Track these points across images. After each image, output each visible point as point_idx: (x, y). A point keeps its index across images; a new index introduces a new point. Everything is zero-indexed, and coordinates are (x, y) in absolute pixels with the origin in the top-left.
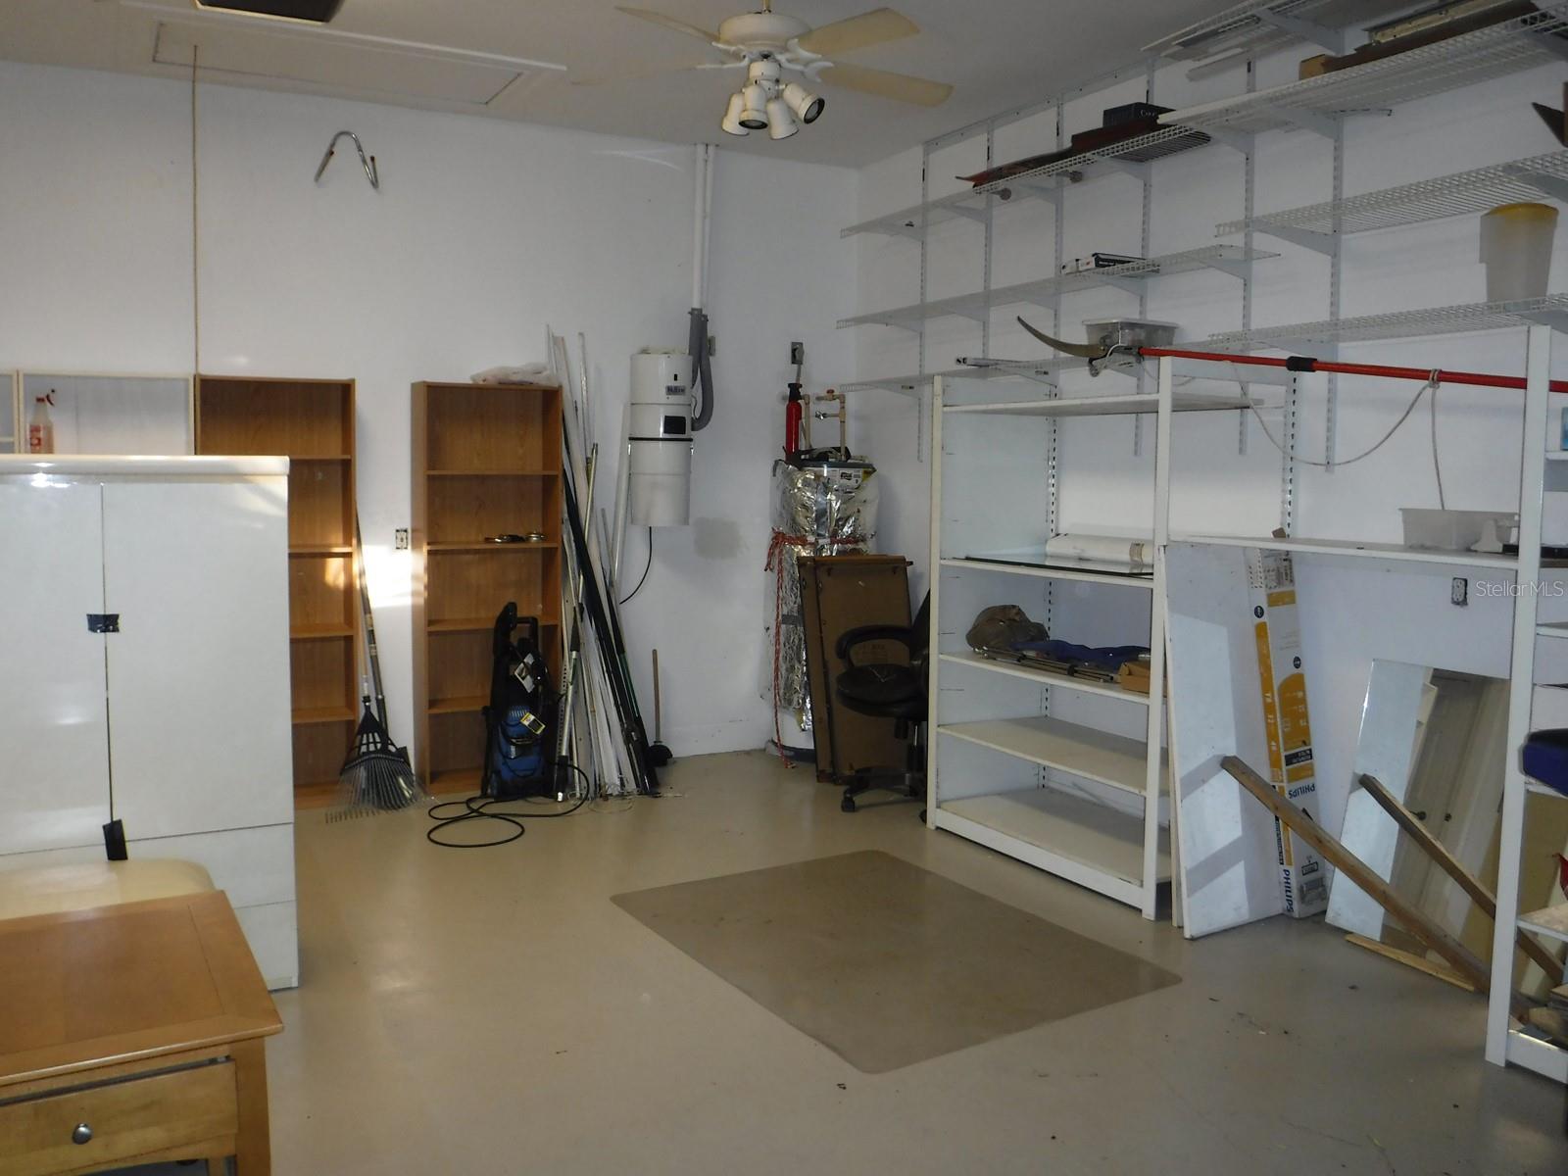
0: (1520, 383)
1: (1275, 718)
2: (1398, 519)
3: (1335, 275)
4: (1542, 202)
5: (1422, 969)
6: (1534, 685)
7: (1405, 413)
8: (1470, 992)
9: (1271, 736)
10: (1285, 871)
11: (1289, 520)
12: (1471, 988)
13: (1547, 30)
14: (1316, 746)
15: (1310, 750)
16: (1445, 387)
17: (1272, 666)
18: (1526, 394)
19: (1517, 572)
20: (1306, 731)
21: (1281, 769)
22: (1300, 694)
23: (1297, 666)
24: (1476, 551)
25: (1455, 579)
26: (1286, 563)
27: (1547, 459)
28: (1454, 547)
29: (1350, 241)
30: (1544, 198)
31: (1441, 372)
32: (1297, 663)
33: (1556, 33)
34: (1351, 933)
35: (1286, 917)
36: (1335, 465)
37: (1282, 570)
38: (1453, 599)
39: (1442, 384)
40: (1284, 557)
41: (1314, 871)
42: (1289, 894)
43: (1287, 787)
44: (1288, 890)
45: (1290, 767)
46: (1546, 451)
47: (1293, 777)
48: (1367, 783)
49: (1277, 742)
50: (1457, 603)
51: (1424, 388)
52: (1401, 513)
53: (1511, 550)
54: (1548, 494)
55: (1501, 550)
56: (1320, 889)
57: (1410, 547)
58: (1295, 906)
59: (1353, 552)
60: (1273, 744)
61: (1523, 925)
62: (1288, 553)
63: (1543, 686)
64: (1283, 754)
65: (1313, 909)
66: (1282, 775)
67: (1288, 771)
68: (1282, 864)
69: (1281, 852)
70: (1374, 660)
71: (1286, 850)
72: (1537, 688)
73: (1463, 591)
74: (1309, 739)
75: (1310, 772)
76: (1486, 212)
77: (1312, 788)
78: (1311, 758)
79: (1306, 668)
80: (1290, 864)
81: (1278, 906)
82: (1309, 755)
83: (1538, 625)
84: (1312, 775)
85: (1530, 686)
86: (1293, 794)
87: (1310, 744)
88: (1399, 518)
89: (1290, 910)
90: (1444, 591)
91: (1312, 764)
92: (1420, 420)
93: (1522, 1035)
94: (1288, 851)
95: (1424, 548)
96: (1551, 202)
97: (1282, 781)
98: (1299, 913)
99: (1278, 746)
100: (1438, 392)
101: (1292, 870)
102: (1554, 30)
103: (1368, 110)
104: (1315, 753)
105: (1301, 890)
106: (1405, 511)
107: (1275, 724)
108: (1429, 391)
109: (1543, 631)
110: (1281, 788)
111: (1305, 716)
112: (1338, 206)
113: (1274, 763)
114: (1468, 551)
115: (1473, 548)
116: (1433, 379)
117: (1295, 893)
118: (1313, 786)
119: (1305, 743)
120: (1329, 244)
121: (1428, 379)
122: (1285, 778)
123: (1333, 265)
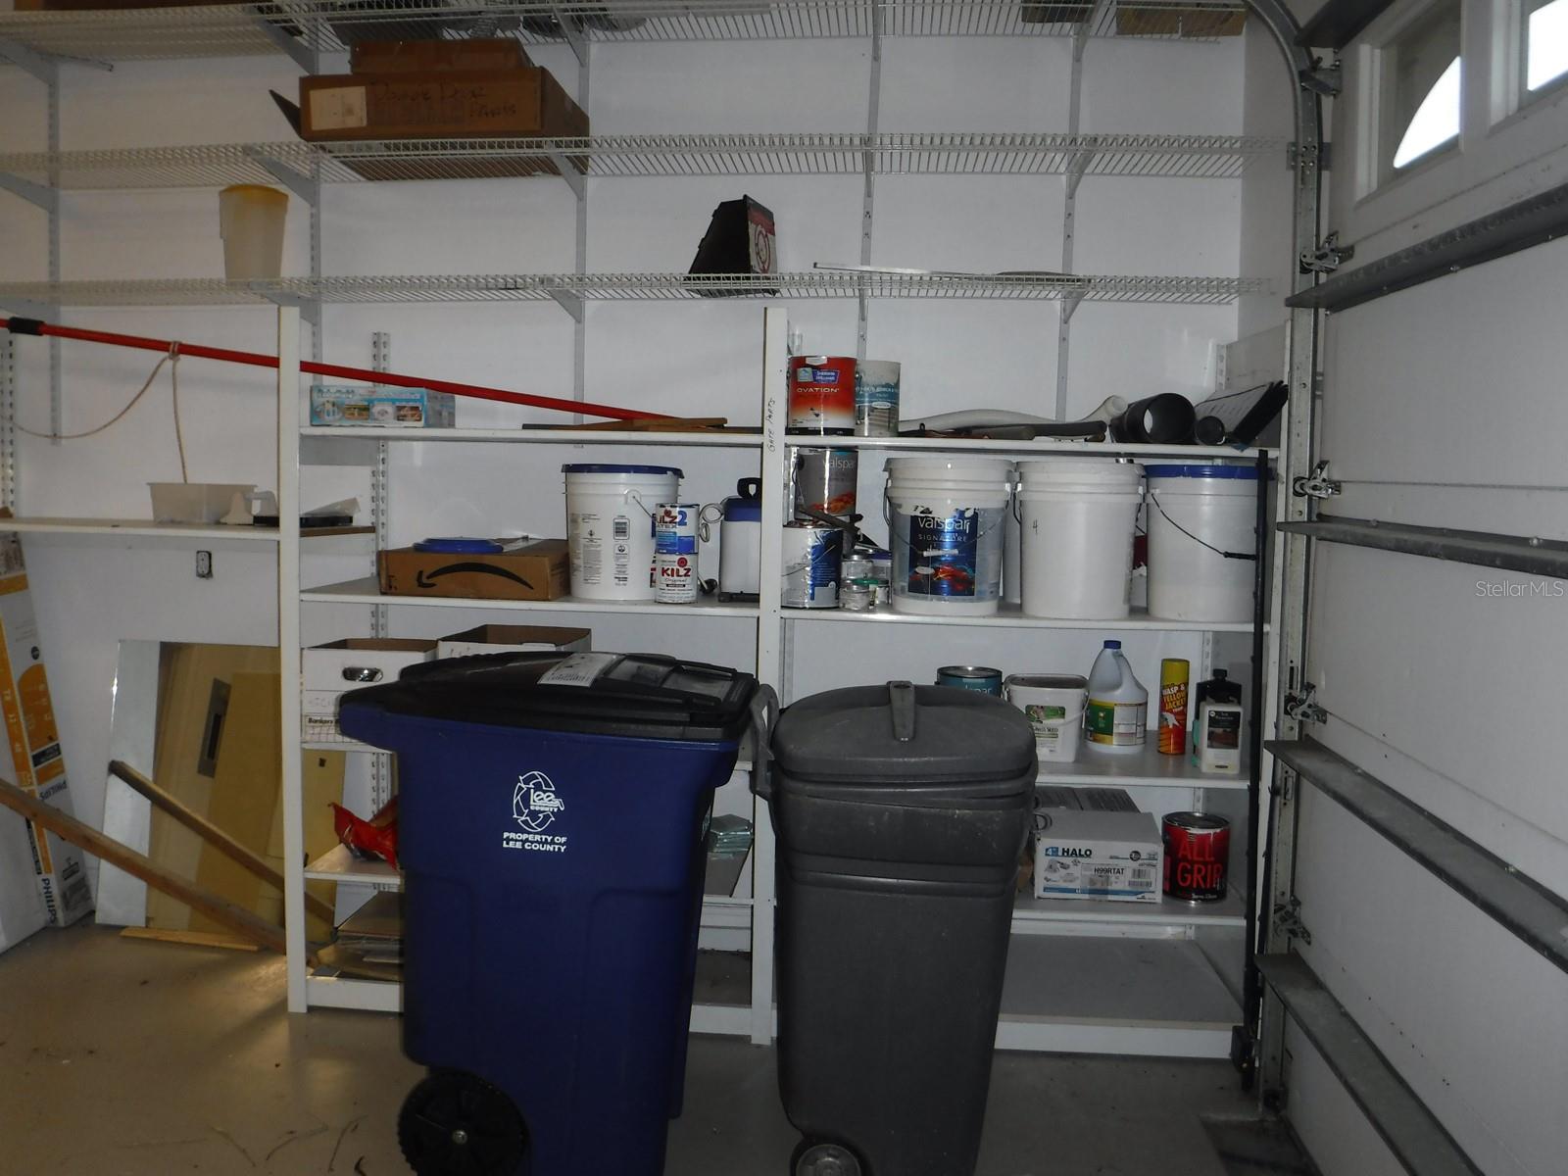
0: (273, 362)
1: (17, 717)
2: (146, 495)
3: (53, 232)
4: (274, 187)
5: (205, 943)
6: (302, 649)
7: (144, 385)
8: (254, 952)
9: (14, 738)
10: (44, 880)
11: (11, 498)
12: (255, 948)
13: (276, 22)
14: (64, 739)
15: (58, 745)
16: (185, 360)
17: (10, 660)
18: (279, 372)
19: (279, 542)
20: (51, 724)
21: (29, 771)
22: (41, 687)
23: (36, 657)
24: (226, 524)
25: (198, 552)
26: (14, 545)
27: (301, 435)
28: (204, 520)
29: (69, 198)
30: (277, 183)
31: (181, 345)
32: (35, 653)
33: (284, 28)
34: (123, 928)
35: (49, 930)
36: (60, 437)
37: (11, 553)
38: (197, 571)
39: (182, 356)
40: (13, 539)
41: (74, 872)
42: (51, 904)
43: (37, 790)
44: (49, 898)
45: (39, 767)
46: (300, 427)
47: (42, 778)
48: (117, 769)
49: (21, 741)
50: (202, 576)
51: (164, 360)
52: (148, 487)
53: (271, 522)
54: (304, 467)
55: (251, 522)
56: (83, 890)
57: (159, 523)
58: (60, 915)
59: (108, 530)
60: (17, 745)
61: (310, 876)
62: (15, 534)
63: (309, 648)
64: (30, 755)
65: (79, 913)
66: (31, 778)
67: (37, 772)
68: (39, 873)
69: (37, 862)
70: (120, 641)
71: (43, 859)
72: (305, 652)
73: (207, 563)
74: (56, 734)
75: (59, 768)
76: (223, 188)
77: (63, 786)
78: (60, 753)
79: (46, 658)
80: (49, 871)
81: (41, 919)
82: (57, 750)
83: (302, 592)
84: (63, 771)
85: (299, 651)
86: (45, 795)
87: (57, 739)
88: (147, 492)
89: (54, 920)
90: (189, 564)
91: (60, 760)
92: (160, 392)
93: (319, 978)
94: (45, 859)
95: (173, 523)
96: (282, 188)
97: (31, 784)
98: (65, 922)
99: (23, 747)
100: (179, 365)
101: (52, 877)
102: (284, 24)
103: (88, 60)
104: (63, 749)
105: (64, 896)
106: (153, 486)
107: (18, 723)
108: (169, 363)
109: (305, 597)
110: (32, 792)
111: (48, 709)
112: (54, 157)
113: (20, 766)
114: (218, 524)
115: (223, 520)
116: (173, 351)
117: (58, 902)
118: (64, 783)
119: (51, 739)
120: (46, 196)
121: (168, 351)
122: (34, 780)
123: (51, 221)
